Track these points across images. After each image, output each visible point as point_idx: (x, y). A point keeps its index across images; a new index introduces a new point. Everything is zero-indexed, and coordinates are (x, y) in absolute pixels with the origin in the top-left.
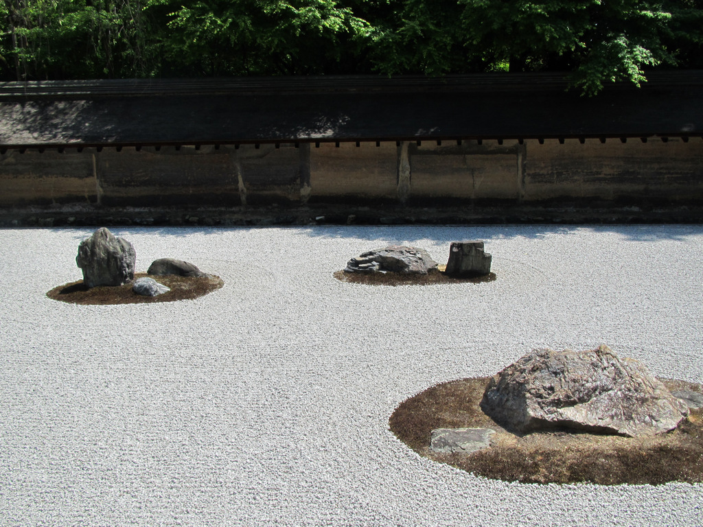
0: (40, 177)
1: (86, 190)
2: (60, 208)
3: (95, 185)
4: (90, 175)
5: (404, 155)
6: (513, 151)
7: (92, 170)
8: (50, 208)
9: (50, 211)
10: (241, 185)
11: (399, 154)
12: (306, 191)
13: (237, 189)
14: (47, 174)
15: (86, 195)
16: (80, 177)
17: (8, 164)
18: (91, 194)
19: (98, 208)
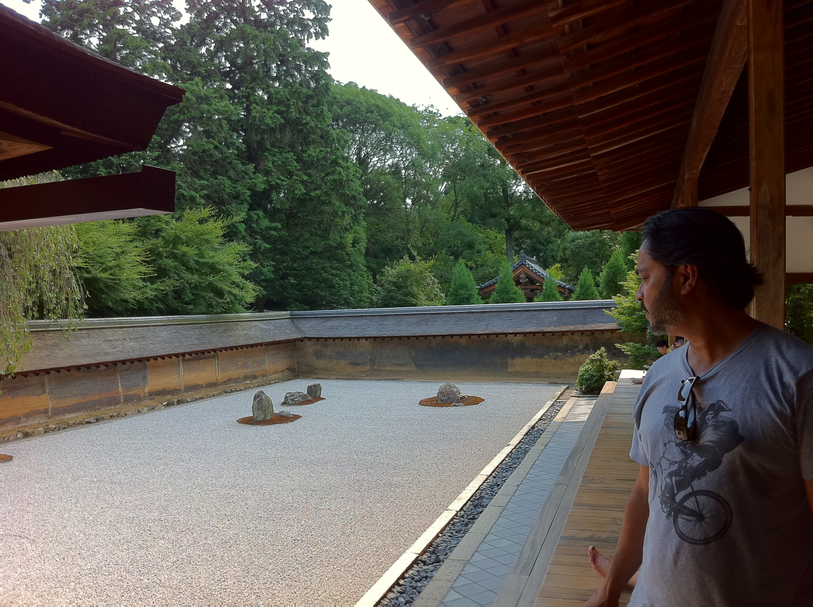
0: (13, 398)
3: (46, 401)
4: (44, 392)
5: (181, 362)
6: (214, 357)
7: (44, 389)
10: (120, 389)
11: (179, 362)
12: (147, 390)
13: (118, 393)
15: (42, 409)
16: (38, 395)
18: (45, 407)
19: (49, 418)
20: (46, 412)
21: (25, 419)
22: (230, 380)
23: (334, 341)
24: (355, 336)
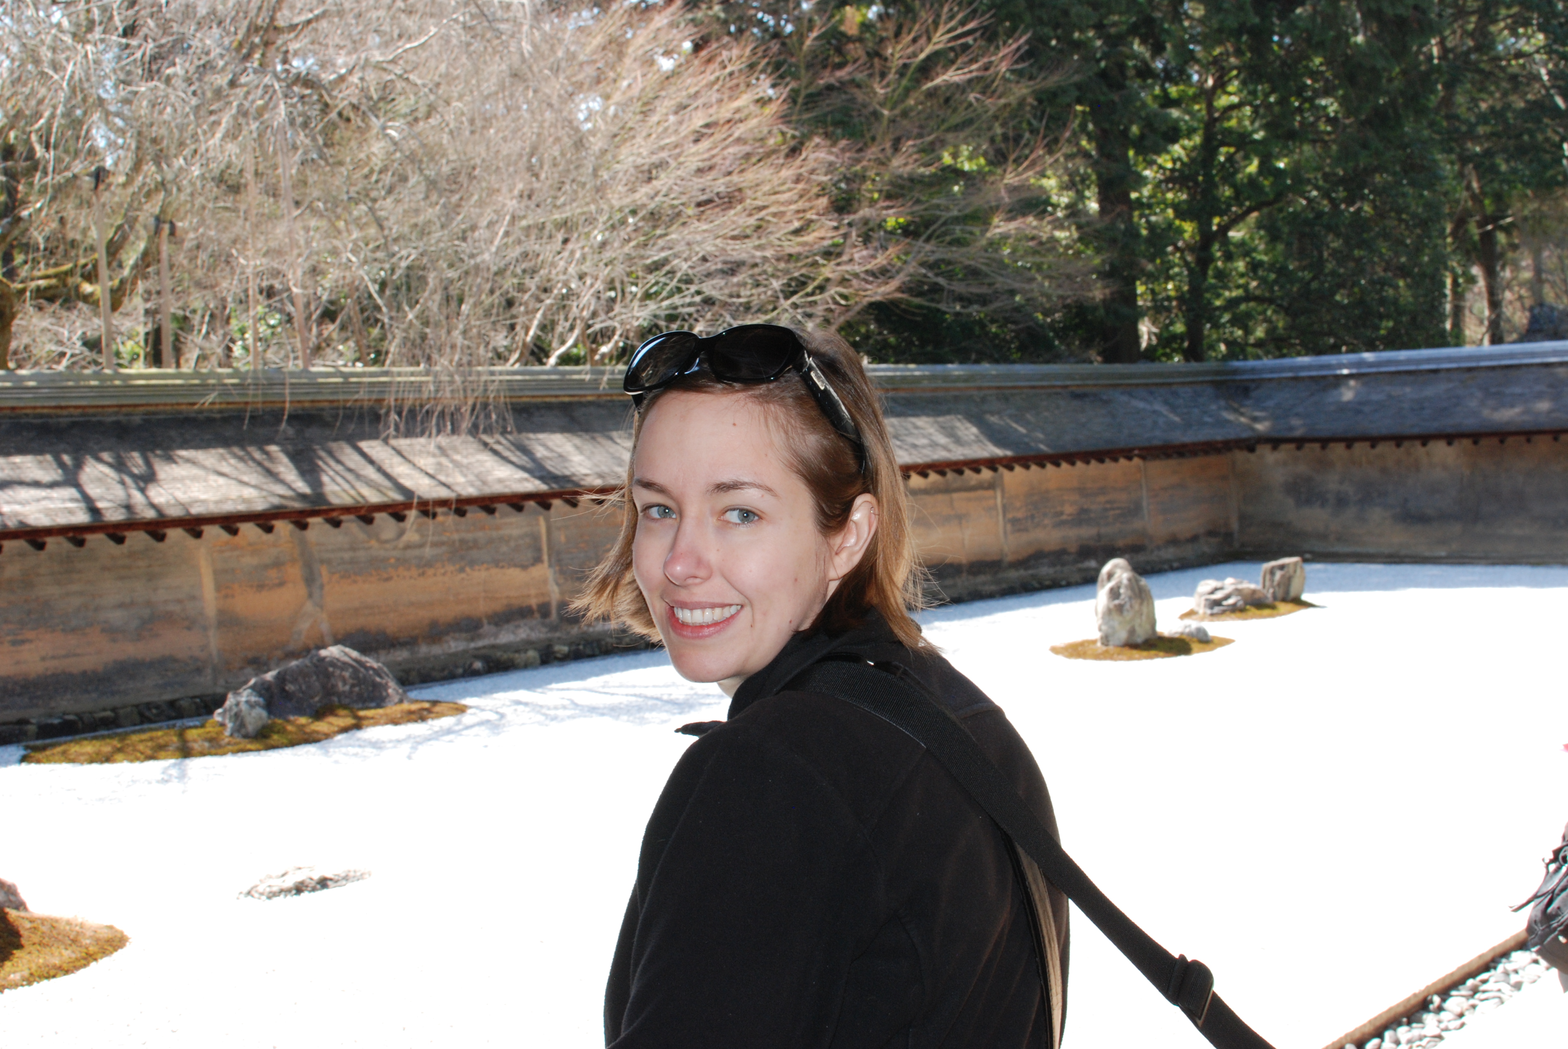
0: (462, 570)
1: (533, 592)
2: (496, 635)
3: (545, 582)
4: (538, 560)
6: (991, 486)
7: (539, 550)
8: (480, 637)
9: (480, 643)
14: (472, 563)
15: (534, 602)
16: (524, 567)
17: (408, 547)
18: (541, 600)
19: (554, 628)
20: (544, 610)
21: (493, 629)
22: (1037, 557)
23: (1349, 447)
24: (1416, 431)
